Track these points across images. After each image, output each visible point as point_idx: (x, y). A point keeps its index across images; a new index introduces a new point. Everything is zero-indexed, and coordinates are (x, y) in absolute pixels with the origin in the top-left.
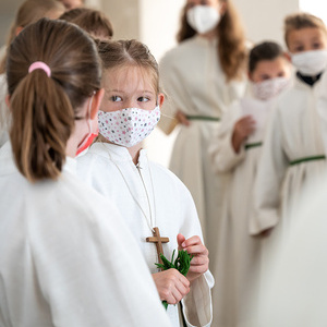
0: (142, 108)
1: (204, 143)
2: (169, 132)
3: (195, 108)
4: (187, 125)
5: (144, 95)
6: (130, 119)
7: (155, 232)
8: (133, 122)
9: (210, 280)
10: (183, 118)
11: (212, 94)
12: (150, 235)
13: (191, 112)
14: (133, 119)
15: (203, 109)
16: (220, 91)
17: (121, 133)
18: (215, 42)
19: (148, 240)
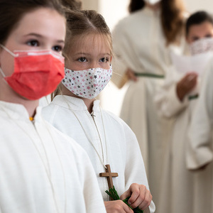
0: (102, 67)
1: (148, 96)
2: (120, 86)
3: (142, 67)
4: (135, 80)
5: (105, 56)
6: (95, 77)
7: (107, 168)
8: (97, 79)
9: (152, 207)
10: (132, 75)
11: (156, 55)
12: (103, 171)
13: (139, 70)
14: (98, 77)
15: (148, 67)
16: (162, 54)
17: (85, 88)
18: (159, 12)
19: (101, 175)
